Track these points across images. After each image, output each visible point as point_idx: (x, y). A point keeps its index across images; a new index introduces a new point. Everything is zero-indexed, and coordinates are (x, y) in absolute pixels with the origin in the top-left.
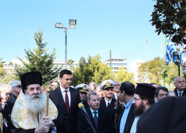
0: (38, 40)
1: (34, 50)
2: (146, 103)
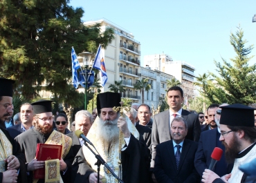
0: (236, 45)
1: (232, 60)
2: (241, 136)
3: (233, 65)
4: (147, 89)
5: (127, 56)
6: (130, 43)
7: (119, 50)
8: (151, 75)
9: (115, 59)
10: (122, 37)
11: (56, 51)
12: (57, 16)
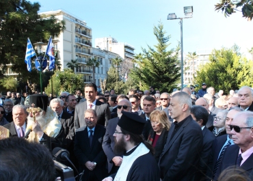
0: (158, 35)
1: (155, 46)
3: (156, 50)
4: (97, 65)
5: (81, 39)
6: (84, 29)
7: (74, 34)
8: (100, 53)
9: (72, 42)
10: (77, 25)
11: (18, 39)
12: (17, 9)
